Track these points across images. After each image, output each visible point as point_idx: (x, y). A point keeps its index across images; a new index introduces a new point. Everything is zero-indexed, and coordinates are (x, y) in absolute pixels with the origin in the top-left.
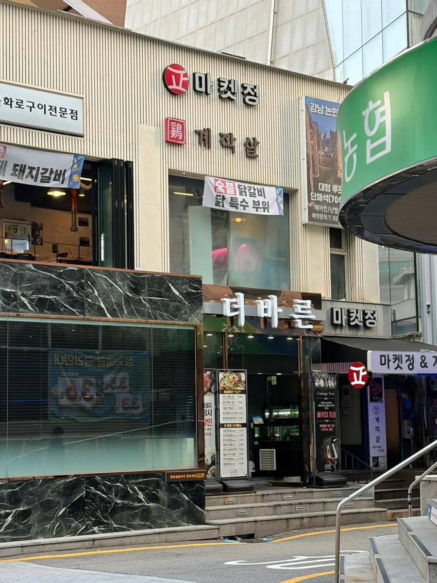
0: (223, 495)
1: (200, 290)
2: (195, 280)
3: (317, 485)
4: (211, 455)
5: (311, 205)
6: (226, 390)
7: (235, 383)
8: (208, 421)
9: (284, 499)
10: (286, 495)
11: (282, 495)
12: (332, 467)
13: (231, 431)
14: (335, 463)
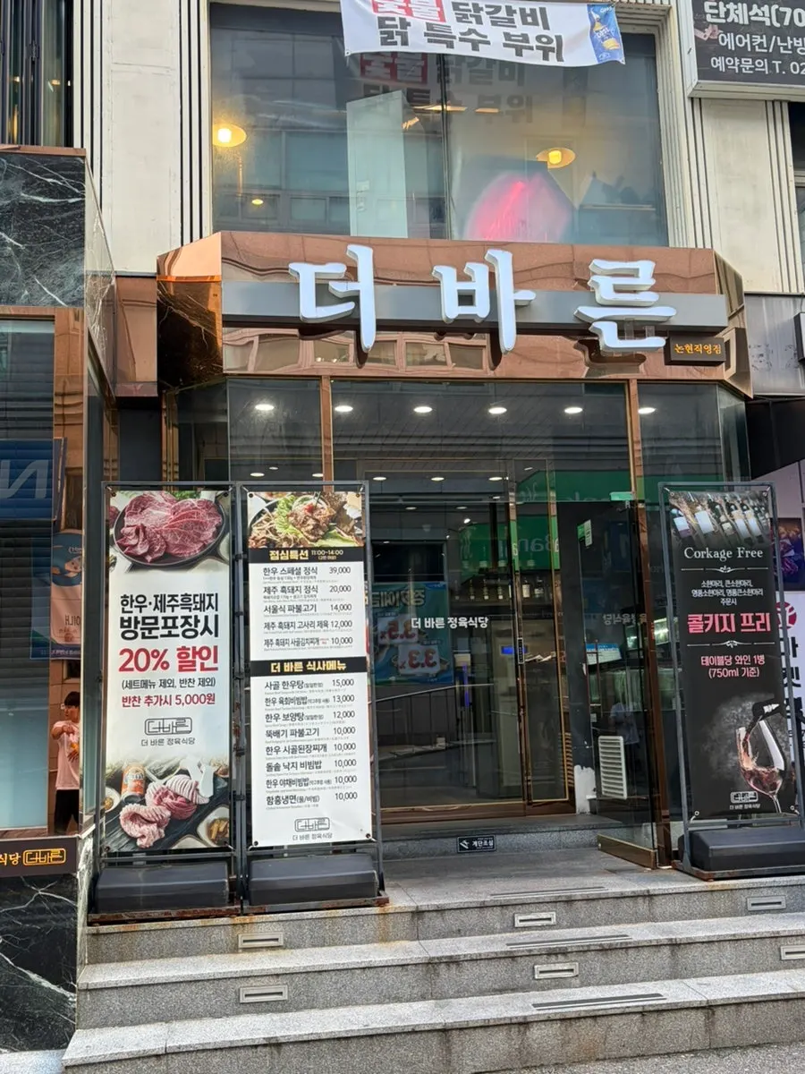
0: (230, 914)
1: (75, 195)
2: (54, 163)
3: (693, 864)
4: (215, 769)
5: (706, 35)
6: (280, 550)
7: (317, 527)
8: (205, 654)
9: (518, 924)
10: (525, 908)
11: (509, 913)
12: (763, 799)
13: (300, 685)
14: (774, 786)
